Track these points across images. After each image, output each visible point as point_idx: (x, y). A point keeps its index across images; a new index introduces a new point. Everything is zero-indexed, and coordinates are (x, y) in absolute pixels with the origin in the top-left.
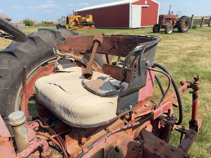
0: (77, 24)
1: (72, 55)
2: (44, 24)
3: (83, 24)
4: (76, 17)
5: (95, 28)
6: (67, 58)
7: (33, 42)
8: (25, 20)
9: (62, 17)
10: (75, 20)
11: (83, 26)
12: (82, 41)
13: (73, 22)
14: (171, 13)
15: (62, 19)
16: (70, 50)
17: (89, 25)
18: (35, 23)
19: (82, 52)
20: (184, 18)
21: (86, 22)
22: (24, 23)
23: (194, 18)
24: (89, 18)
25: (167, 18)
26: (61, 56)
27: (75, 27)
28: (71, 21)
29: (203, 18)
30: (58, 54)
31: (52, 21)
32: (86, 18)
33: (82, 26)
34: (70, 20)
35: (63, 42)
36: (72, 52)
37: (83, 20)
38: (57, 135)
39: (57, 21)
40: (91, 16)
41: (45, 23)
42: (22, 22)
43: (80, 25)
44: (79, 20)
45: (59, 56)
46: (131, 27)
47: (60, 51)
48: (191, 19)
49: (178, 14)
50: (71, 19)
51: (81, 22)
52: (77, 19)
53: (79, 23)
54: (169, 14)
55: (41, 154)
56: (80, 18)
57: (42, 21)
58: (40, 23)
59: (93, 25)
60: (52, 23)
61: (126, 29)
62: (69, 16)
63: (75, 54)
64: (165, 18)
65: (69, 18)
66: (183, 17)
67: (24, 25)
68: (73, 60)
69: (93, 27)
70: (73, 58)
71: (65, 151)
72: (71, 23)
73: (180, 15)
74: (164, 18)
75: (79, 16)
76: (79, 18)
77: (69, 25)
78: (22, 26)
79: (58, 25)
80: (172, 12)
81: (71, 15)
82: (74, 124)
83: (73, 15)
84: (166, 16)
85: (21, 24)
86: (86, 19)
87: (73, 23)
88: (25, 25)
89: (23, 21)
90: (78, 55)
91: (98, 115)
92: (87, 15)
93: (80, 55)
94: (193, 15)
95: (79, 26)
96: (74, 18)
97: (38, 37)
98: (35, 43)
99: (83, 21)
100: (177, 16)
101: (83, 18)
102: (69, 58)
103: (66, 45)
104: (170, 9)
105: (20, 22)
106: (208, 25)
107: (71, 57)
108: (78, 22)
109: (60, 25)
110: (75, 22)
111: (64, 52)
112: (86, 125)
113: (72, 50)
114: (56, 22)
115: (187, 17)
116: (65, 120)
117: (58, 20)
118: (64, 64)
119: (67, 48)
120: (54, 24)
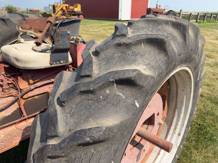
0: (64, 13)
1: (32, 32)
2: (29, 11)
3: (71, 13)
4: (63, 6)
5: (84, 19)
6: (28, 34)
7: (4, 23)
8: (7, 6)
9: (49, 5)
10: (62, 9)
11: (71, 16)
12: (41, 22)
13: (60, 11)
14: (158, 7)
15: (49, 7)
16: (31, 28)
17: (77, 15)
18: (19, 10)
19: (41, 30)
20: (171, 13)
21: (74, 12)
22: (6, 10)
23: (182, 13)
24: (78, 7)
25: (155, 11)
26: (23, 32)
27: (62, 16)
28: (58, 9)
29: (191, 14)
30: (20, 31)
31: (38, 9)
32: (74, 7)
33: (69, 15)
34: (56, 8)
35: (25, 22)
36: (32, 30)
37: (71, 9)
38: (14, 79)
39: (43, 9)
40: (79, 6)
41: (31, 11)
42: (4, 9)
43: (67, 14)
44: (67, 9)
45: (21, 32)
46: (121, 19)
47: (22, 28)
48: (180, 13)
49: (166, 8)
50: (58, 8)
51: (68, 11)
52: (64, 8)
53: (67, 13)
54: (157, 8)
55: (2, 88)
56: (68, 7)
57: (27, 9)
58: (25, 11)
59: (82, 15)
60: (38, 11)
61: (116, 21)
62: (56, 5)
63: (35, 31)
64: (153, 11)
65: (55, 6)
66: (170, 11)
67: (6, 12)
68: (33, 36)
69: (82, 17)
70: (33, 34)
71: (18, 88)
72: (58, 12)
73: (167, 9)
74: (151, 12)
75: (67, 5)
76: (66, 7)
77: (56, 14)
78: (4, 13)
79: (43, 13)
80: (160, 6)
81: (57, 4)
82: (21, 67)
83: (60, 3)
84: (153, 9)
85: (3, 10)
86: (73, 9)
87: (60, 13)
88: (8, 12)
89: (5, 7)
90: (37, 33)
91: (36, 61)
92: (75, 4)
93: (39, 32)
94: (181, 10)
95: (66, 16)
96: (61, 7)
97: (9, 19)
98: (6, 24)
99: (71, 11)
100: (164, 10)
101: (71, 7)
102: (30, 35)
103: (27, 24)
104: (158, 2)
105: (2, 9)
106: (195, 21)
107: (31, 34)
108: (66, 11)
109: (45, 13)
110: (62, 11)
111: (26, 30)
112: (28, 68)
113: (32, 28)
114: (43, 11)
115: (174, 11)
116: (17, 66)
117: (45, 8)
118: (26, 38)
119: (28, 26)
120: (40, 12)
